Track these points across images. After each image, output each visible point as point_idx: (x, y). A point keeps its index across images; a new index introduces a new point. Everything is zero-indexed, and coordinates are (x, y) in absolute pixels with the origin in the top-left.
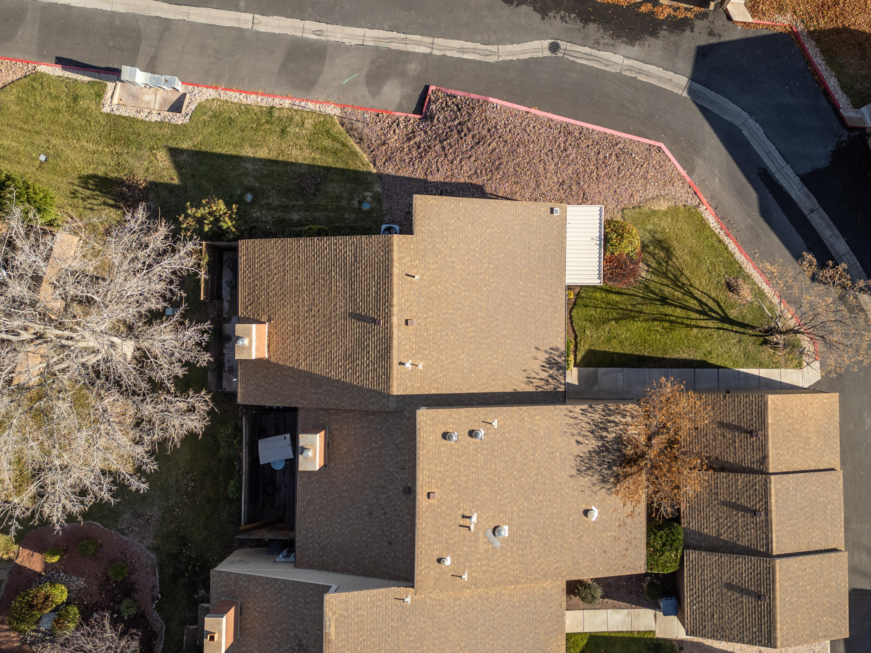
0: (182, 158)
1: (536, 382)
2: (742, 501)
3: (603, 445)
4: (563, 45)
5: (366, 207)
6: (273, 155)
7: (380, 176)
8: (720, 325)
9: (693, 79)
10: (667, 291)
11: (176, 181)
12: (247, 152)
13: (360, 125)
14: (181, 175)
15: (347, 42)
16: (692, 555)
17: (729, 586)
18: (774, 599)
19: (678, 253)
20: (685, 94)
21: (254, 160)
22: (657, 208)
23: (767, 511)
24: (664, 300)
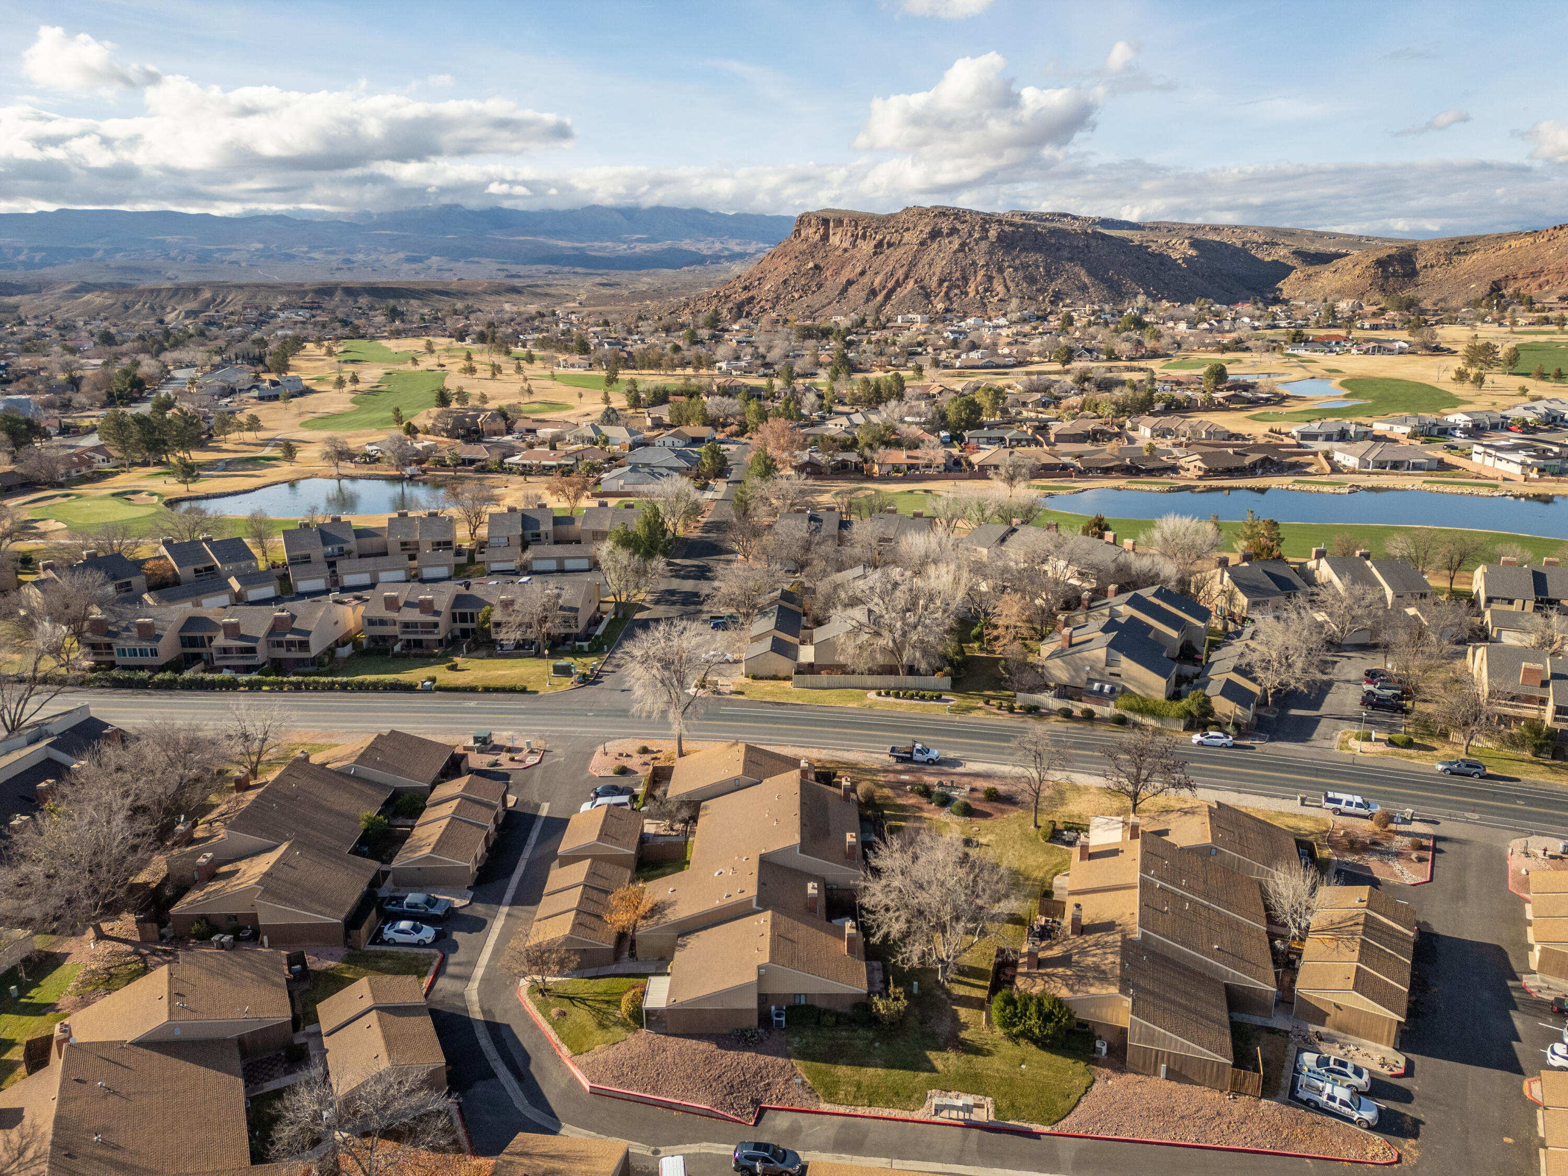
4: (649, 1154)
5: (797, 1039)
6: (864, 1070)
7: (788, 1056)
8: (576, 996)
11: (928, 1053)
12: (881, 1071)
13: (806, 1096)
15: (817, 1153)
19: (593, 1026)
20: (563, 1124)
21: (876, 1066)
22: (602, 1046)
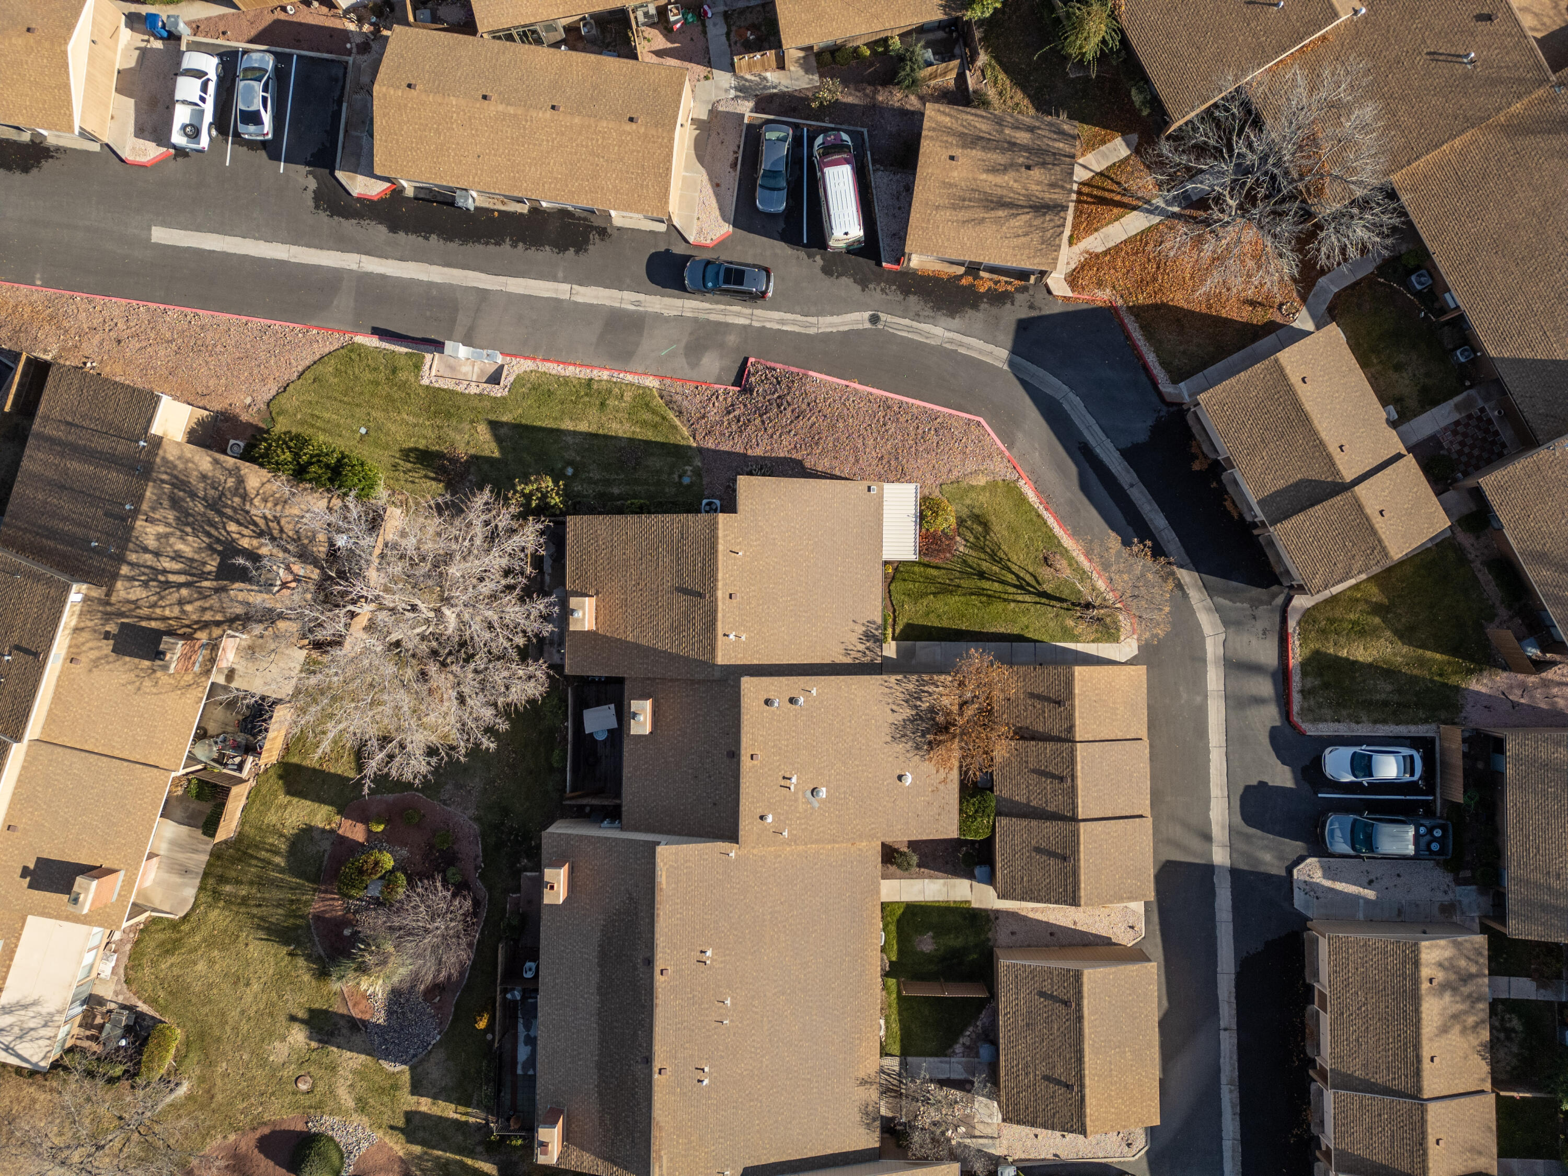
0: (503, 431)
1: (853, 653)
2: (1051, 769)
3: (917, 714)
4: (883, 316)
5: (686, 481)
6: (593, 429)
7: (700, 450)
8: (1038, 599)
9: (1014, 351)
10: (985, 566)
11: (497, 454)
12: (567, 425)
13: (679, 398)
14: (501, 448)
15: (666, 313)
16: (1003, 822)
17: (1038, 850)
18: (1079, 860)
19: (996, 528)
20: (1006, 367)
21: (575, 433)
22: (975, 483)
23: (1073, 777)
24: (982, 575)
